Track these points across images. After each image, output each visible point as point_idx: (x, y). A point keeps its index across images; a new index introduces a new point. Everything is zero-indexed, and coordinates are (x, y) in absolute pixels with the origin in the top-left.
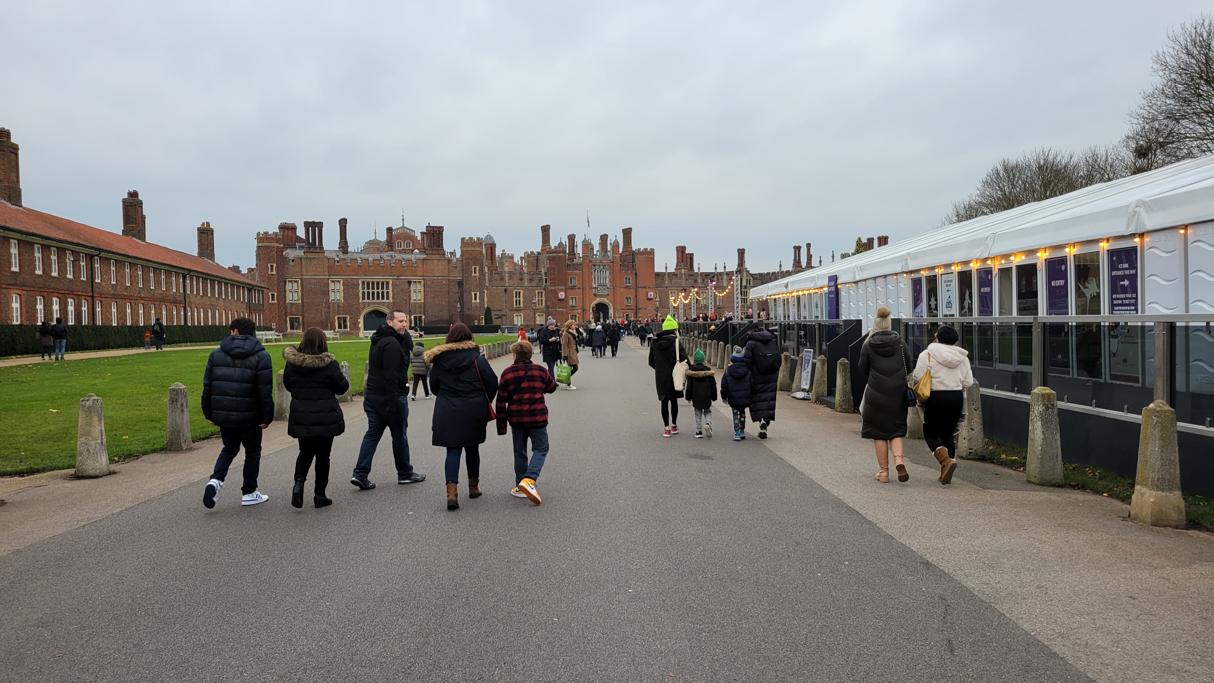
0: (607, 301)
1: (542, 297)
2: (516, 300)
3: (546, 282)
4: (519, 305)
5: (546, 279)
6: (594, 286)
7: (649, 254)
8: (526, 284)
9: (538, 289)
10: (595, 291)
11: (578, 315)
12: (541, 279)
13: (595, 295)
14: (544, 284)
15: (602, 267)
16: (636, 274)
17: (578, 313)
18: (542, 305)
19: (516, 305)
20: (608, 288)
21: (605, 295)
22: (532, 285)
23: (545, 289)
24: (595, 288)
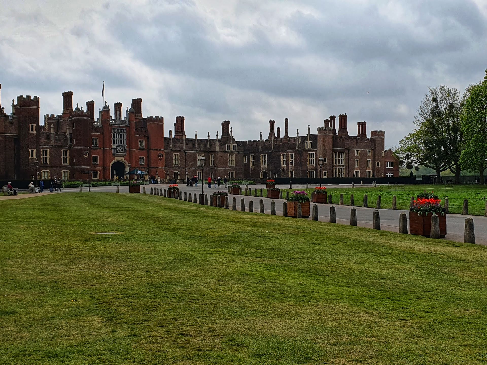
0: (124, 161)
1: (66, 156)
2: (43, 158)
3: (71, 142)
4: (46, 162)
5: (71, 140)
6: (113, 147)
7: (159, 121)
8: (53, 143)
9: (63, 148)
10: (114, 152)
11: (99, 172)
12: (66, 140)
13: (114, 155)
14: (69, 144)
15: (120, 131)
16: (148, 138)
17: (99, 171)
18: (66, 162)
19: (43, 162)
20: (125, 149)
21: (122, 155)
22: (58, 144)
23: (69, 148)
24: (114, 149)
